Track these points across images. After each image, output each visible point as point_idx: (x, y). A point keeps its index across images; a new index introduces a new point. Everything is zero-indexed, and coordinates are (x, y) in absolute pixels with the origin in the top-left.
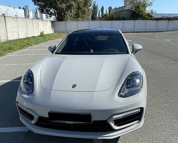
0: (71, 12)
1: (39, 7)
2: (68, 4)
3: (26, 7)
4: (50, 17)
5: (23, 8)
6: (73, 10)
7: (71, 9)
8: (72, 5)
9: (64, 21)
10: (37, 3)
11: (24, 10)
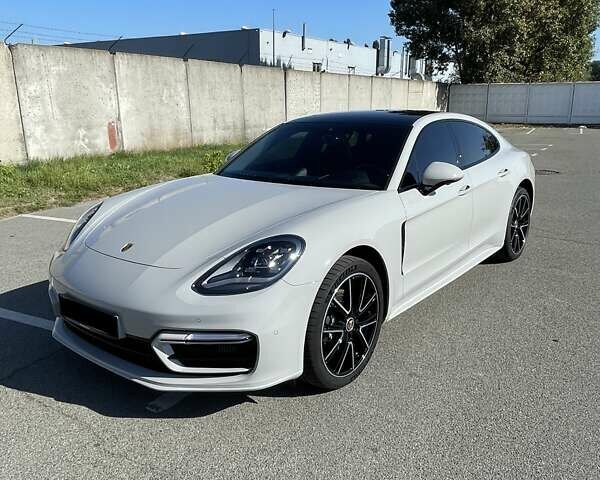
0: (511, 52)
1: (409, 40)
2: (503, 27)
3: (383, 42)
4: (440, 69)
5: (375, 45)
6: (518, 44)
7: (512, 44)
8: (517, 27)
9: (482, 81)
10: (404, 28)
11: (378, 51)
